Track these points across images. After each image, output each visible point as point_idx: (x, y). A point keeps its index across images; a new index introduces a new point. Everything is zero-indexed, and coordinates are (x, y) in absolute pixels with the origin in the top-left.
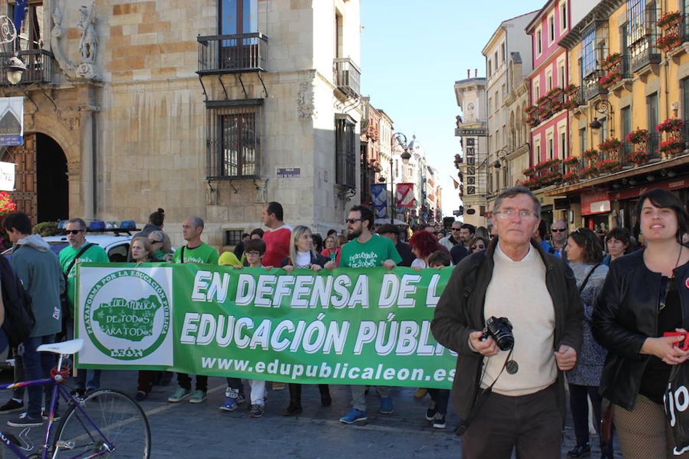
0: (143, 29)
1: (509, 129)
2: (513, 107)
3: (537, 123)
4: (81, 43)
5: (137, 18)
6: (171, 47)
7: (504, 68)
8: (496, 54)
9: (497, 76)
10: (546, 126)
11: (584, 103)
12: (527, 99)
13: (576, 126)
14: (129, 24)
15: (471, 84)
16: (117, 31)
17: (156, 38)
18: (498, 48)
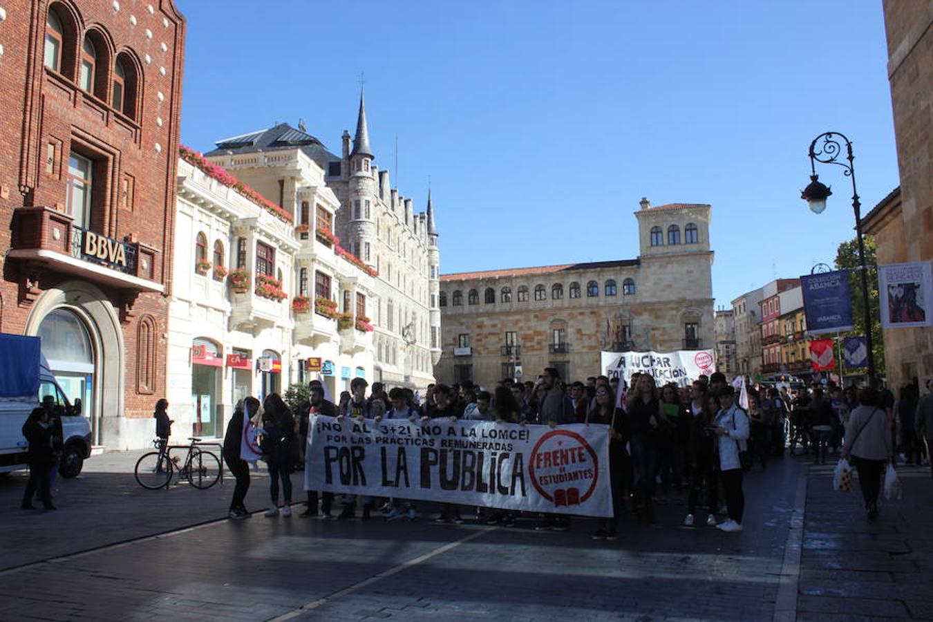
0: (661, 335)
1: (749, 343)
2: (752, 334)
3: (766, 345)
4: (643, 339)
5: (660, 332)
6: (672, 340)
7: (745, 315)
8: (740, 306)
9: (741, 316)
10: (771, 347)
11: (787, 343)
12: (760, 333)
13: (784, 350)
14: (657, 333)
15: (721, 314)
16: (654, 335)
17: (666, 337)
18: (741, 303)
